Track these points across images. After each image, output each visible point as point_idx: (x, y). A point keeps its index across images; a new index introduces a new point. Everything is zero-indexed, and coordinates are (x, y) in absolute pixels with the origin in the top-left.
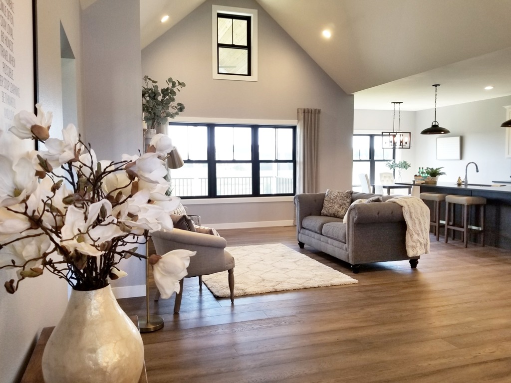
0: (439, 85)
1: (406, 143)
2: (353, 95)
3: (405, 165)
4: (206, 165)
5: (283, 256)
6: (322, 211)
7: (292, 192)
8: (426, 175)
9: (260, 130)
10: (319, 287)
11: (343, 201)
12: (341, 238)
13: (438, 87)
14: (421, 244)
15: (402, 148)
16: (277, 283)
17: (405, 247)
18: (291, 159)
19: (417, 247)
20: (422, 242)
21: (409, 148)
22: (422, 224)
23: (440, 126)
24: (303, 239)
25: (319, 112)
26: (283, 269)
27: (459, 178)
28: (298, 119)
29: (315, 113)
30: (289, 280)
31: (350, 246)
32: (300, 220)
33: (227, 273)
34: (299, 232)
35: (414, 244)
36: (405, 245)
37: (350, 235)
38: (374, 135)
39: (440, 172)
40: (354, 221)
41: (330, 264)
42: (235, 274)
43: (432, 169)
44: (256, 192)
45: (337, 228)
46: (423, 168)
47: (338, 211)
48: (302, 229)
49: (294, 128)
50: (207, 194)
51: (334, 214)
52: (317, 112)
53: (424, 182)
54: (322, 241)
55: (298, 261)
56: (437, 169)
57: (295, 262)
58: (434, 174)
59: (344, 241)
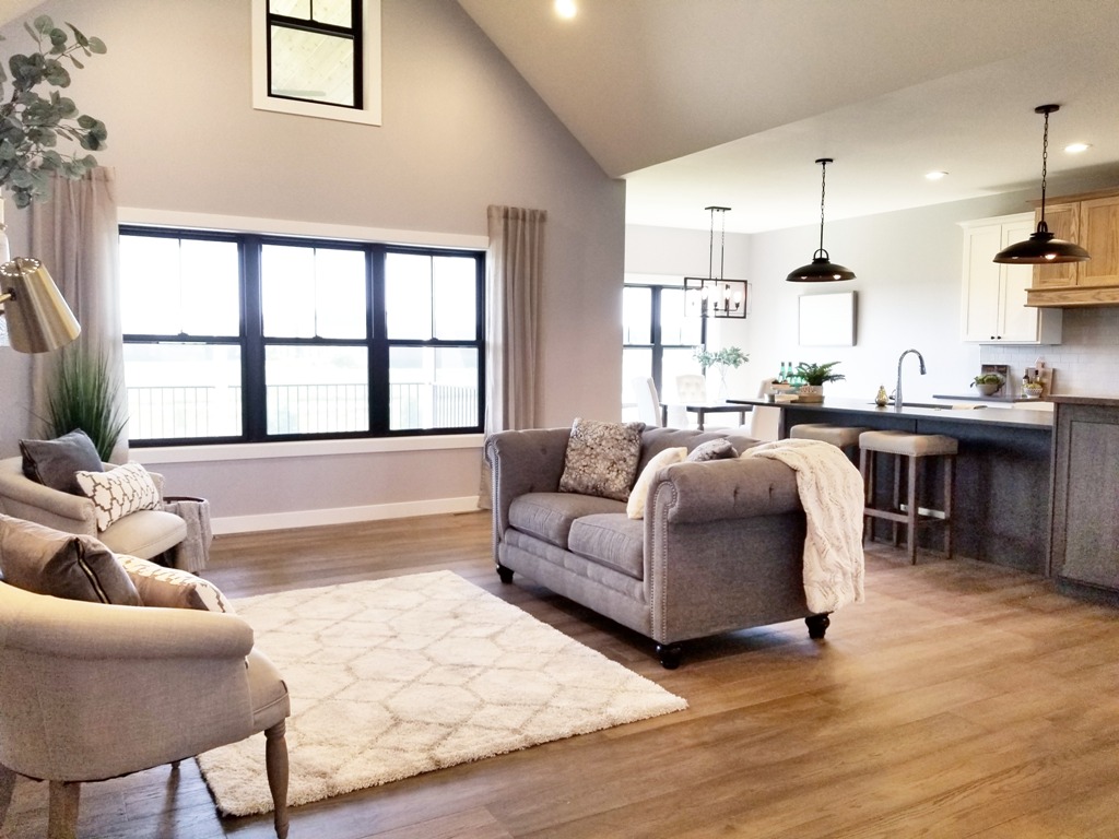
0: (831, 160)
1: (737, 305)
2: (624, 181)
3: (735, 358)
4: (237, 349)
5: (456, 617)
6: (564, 479)
7: (476, 425)
8: (798, 380)
9: (391, 259)
10: (574, 736)
11: (619, 453)
12: (626, 561)
13: (828, 165)
14: (844, 574)
15: (728, 317)
16: (444, 731)
17: (803, 584)
18: (473, 337)
19: (836, 583)
20: (848, 568)
21: (744, 317)
22: (849, 521)
23: (832, 261)
24: (512, 559)
25: (543, 217)
26: (457, 667)
27: (882, 388)
28: (490, 233)
29: (533, 220)
30: (479, 717)
31: (656, 588)
32: (502, 507)
33: (260, 739)
34: (500, 540)
35: (828, 576)
36: (802, 579)
37: (657, 558)
38: (661, 287)
39: (831, 373)
40: (669, 517)
41: (592, 637)
42: (290, 739)
43: (815, 366)
44: (379, 423)
45: (614, 531)
46: (790, 364)
47: (607, 480)
48: (509, 532)
49: (480, 257)
50: (238, 432)
51: (595, 487)
52: (538, 216)
53: (795, 397)
54: (569, 569)
55: (502, 631)
56: (825, 367)
57: (492, 637)
58: (817, 377)
59: (635, 573)
